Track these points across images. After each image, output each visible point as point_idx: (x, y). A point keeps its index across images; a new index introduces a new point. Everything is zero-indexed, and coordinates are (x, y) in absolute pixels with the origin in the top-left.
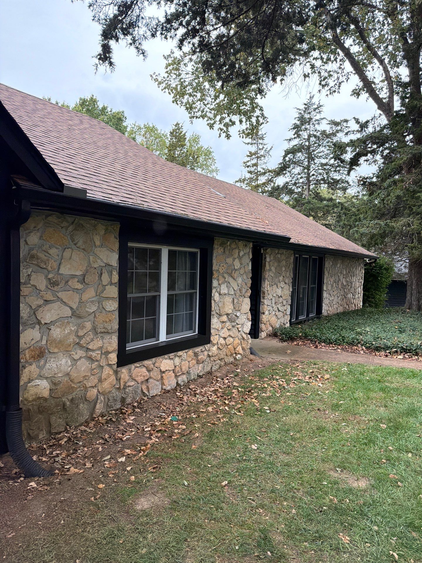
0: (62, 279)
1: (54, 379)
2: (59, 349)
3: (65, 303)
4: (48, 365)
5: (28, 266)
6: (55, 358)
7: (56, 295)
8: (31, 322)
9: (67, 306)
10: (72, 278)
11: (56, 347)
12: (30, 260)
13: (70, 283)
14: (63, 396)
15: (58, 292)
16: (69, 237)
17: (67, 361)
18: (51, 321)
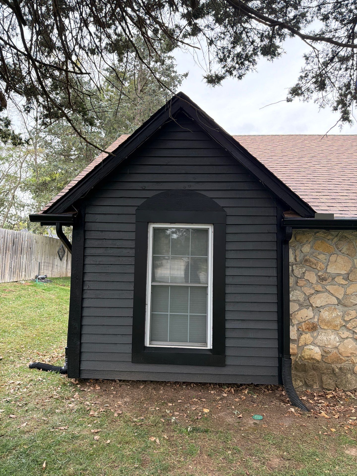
0: (329, 276)
1: (325, 348)
2: (328, 327)
3: (332, 295)
4: (319, 337)
5: (303, 267)
6: (325, 333)
7: (325, 288)
8: (305, 305)
9: (334, 296)
10: (338, 276)
11: (326, 325)
12: (304, 263)
13: (336, 279)
14: (333, 363)
15: (326, 285)
16: (334, 246)
17: (335, 338)
18: (321, 306)
